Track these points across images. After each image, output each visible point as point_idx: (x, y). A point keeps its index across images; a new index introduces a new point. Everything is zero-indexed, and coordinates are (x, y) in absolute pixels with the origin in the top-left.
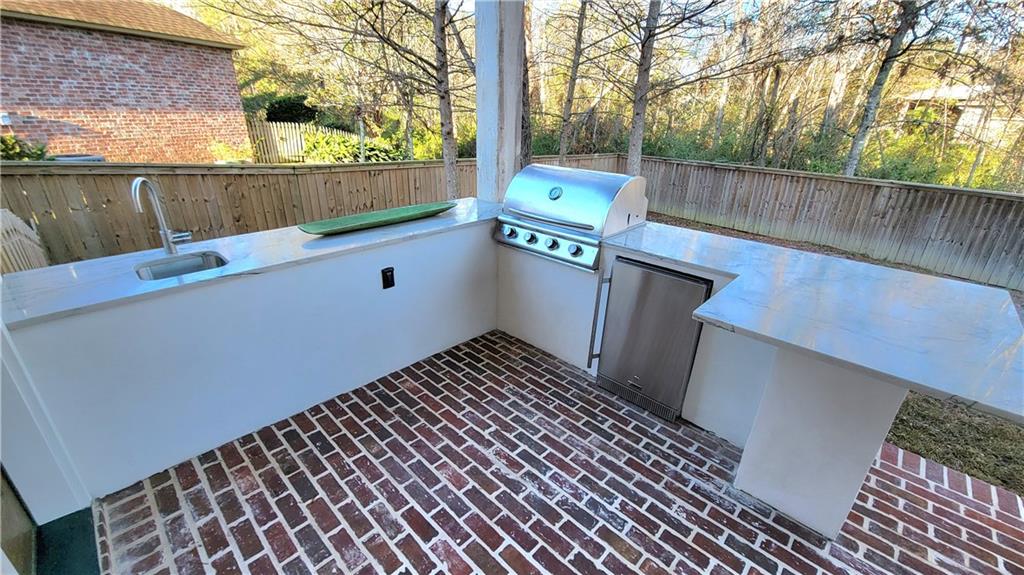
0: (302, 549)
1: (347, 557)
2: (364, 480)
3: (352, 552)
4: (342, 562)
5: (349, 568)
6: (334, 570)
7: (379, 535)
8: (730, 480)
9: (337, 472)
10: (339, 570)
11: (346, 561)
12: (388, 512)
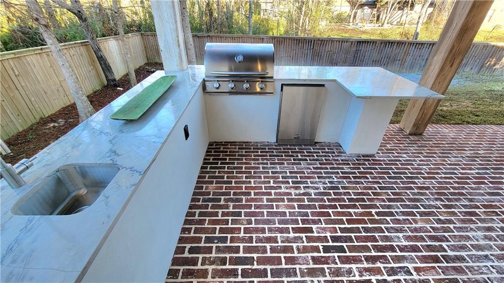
0: (283, 278)
1: (302, 263)
2: (261, 235)
3: (300, 260)
4: (303, 265)
5: (308, 264)
6: (306, 271)
7: (298, 246)
8: (345, 153)
9: (245, 243)
10: (306, 269)
11: (304, 264)
12: (288, 237)
